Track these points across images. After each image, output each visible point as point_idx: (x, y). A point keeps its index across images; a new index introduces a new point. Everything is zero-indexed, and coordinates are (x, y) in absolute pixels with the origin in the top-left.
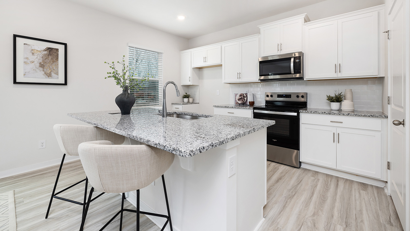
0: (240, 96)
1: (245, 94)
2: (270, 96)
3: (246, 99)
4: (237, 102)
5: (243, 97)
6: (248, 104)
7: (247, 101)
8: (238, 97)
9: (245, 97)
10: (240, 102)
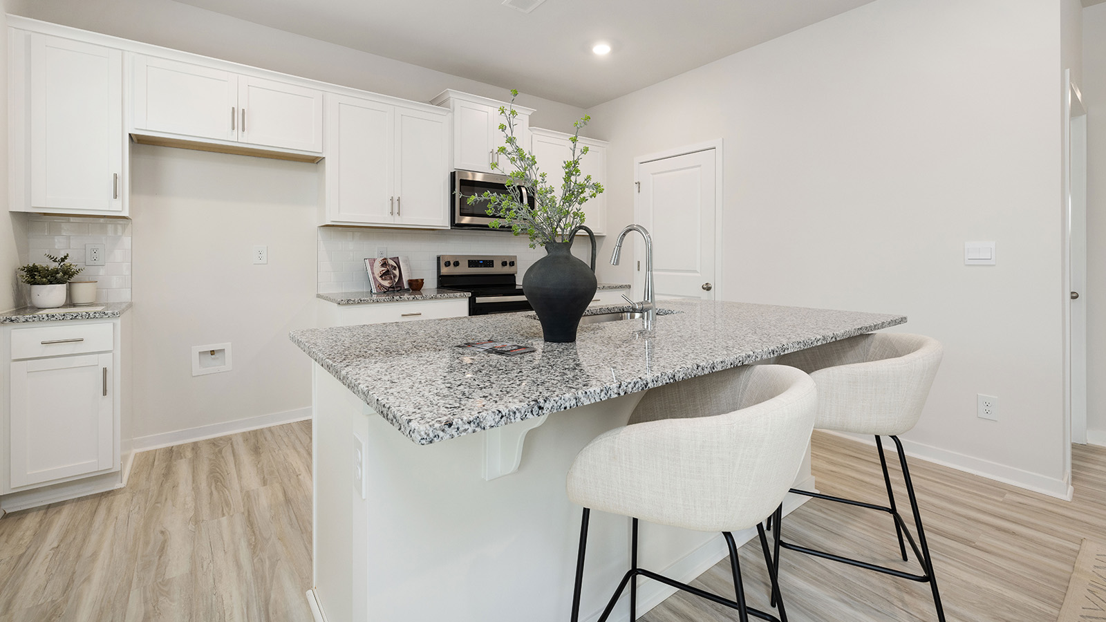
0: (382, 265)
1: (393, 259)
2: (452, 263)
3: (397, 272)
4: (380, 284)
5: (389, 269)
6: (406, 286)
7: (402, 279)
8: (378, 270)
9: (395, 268)
10: (386, 283)
